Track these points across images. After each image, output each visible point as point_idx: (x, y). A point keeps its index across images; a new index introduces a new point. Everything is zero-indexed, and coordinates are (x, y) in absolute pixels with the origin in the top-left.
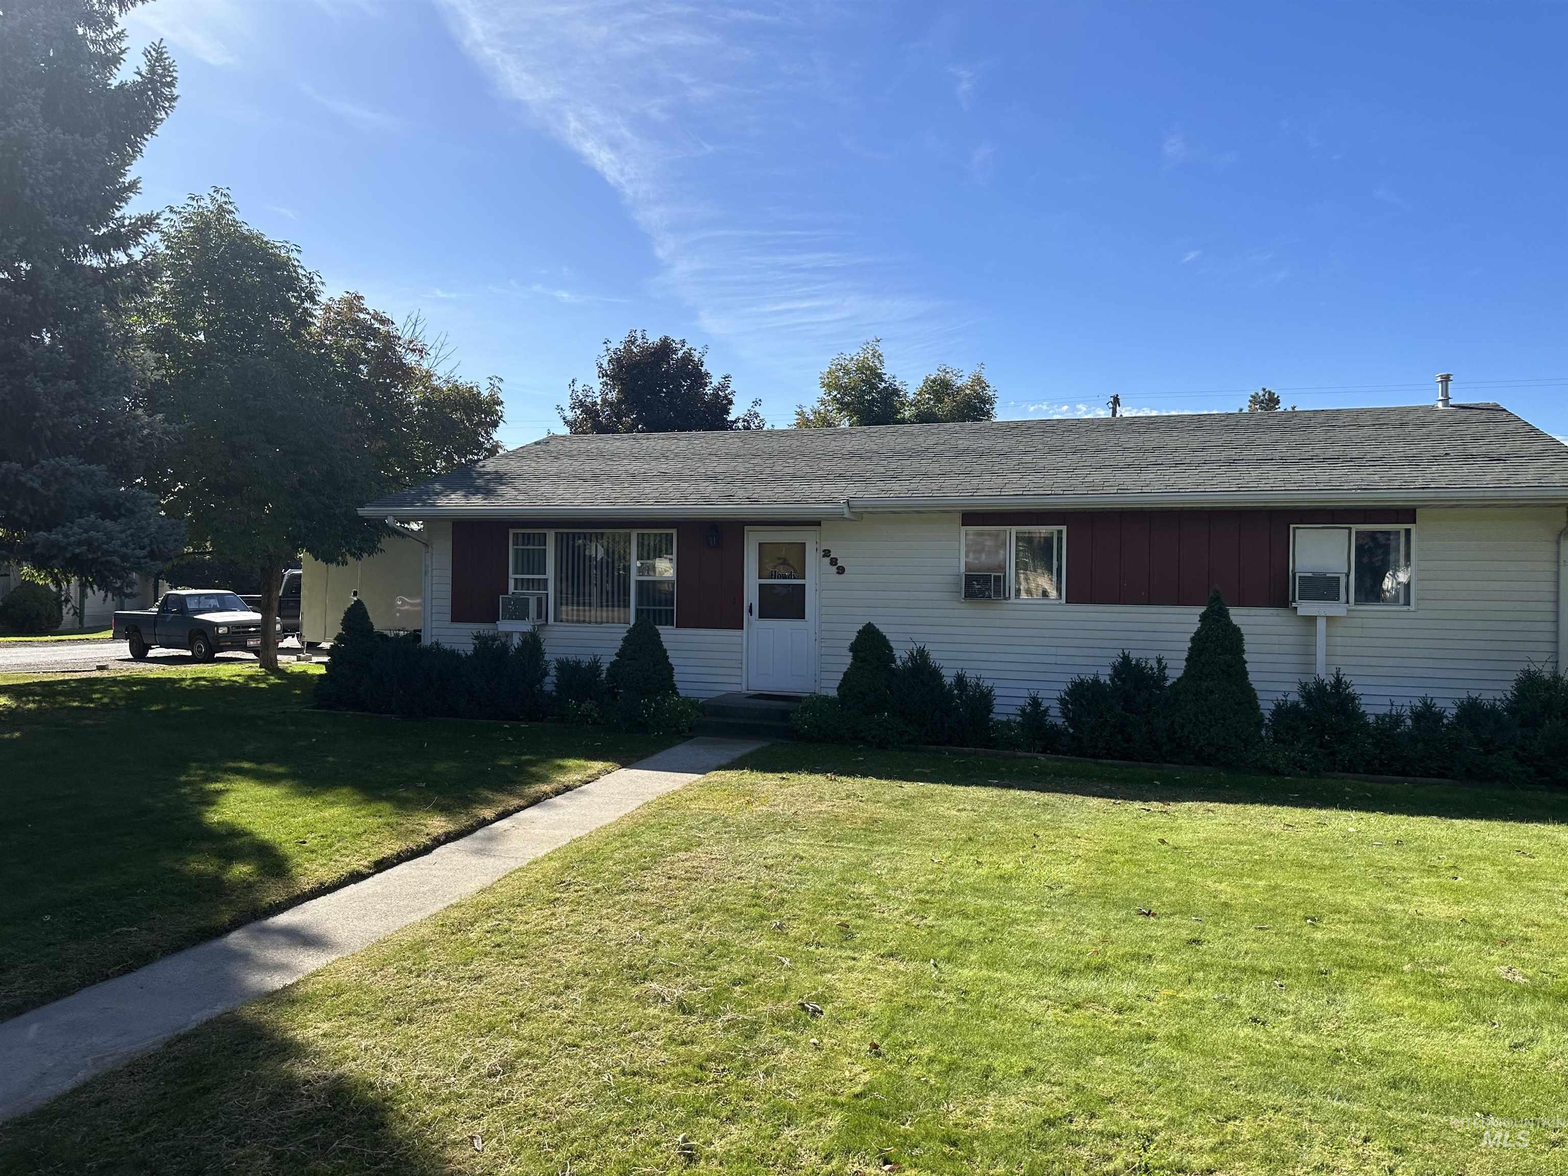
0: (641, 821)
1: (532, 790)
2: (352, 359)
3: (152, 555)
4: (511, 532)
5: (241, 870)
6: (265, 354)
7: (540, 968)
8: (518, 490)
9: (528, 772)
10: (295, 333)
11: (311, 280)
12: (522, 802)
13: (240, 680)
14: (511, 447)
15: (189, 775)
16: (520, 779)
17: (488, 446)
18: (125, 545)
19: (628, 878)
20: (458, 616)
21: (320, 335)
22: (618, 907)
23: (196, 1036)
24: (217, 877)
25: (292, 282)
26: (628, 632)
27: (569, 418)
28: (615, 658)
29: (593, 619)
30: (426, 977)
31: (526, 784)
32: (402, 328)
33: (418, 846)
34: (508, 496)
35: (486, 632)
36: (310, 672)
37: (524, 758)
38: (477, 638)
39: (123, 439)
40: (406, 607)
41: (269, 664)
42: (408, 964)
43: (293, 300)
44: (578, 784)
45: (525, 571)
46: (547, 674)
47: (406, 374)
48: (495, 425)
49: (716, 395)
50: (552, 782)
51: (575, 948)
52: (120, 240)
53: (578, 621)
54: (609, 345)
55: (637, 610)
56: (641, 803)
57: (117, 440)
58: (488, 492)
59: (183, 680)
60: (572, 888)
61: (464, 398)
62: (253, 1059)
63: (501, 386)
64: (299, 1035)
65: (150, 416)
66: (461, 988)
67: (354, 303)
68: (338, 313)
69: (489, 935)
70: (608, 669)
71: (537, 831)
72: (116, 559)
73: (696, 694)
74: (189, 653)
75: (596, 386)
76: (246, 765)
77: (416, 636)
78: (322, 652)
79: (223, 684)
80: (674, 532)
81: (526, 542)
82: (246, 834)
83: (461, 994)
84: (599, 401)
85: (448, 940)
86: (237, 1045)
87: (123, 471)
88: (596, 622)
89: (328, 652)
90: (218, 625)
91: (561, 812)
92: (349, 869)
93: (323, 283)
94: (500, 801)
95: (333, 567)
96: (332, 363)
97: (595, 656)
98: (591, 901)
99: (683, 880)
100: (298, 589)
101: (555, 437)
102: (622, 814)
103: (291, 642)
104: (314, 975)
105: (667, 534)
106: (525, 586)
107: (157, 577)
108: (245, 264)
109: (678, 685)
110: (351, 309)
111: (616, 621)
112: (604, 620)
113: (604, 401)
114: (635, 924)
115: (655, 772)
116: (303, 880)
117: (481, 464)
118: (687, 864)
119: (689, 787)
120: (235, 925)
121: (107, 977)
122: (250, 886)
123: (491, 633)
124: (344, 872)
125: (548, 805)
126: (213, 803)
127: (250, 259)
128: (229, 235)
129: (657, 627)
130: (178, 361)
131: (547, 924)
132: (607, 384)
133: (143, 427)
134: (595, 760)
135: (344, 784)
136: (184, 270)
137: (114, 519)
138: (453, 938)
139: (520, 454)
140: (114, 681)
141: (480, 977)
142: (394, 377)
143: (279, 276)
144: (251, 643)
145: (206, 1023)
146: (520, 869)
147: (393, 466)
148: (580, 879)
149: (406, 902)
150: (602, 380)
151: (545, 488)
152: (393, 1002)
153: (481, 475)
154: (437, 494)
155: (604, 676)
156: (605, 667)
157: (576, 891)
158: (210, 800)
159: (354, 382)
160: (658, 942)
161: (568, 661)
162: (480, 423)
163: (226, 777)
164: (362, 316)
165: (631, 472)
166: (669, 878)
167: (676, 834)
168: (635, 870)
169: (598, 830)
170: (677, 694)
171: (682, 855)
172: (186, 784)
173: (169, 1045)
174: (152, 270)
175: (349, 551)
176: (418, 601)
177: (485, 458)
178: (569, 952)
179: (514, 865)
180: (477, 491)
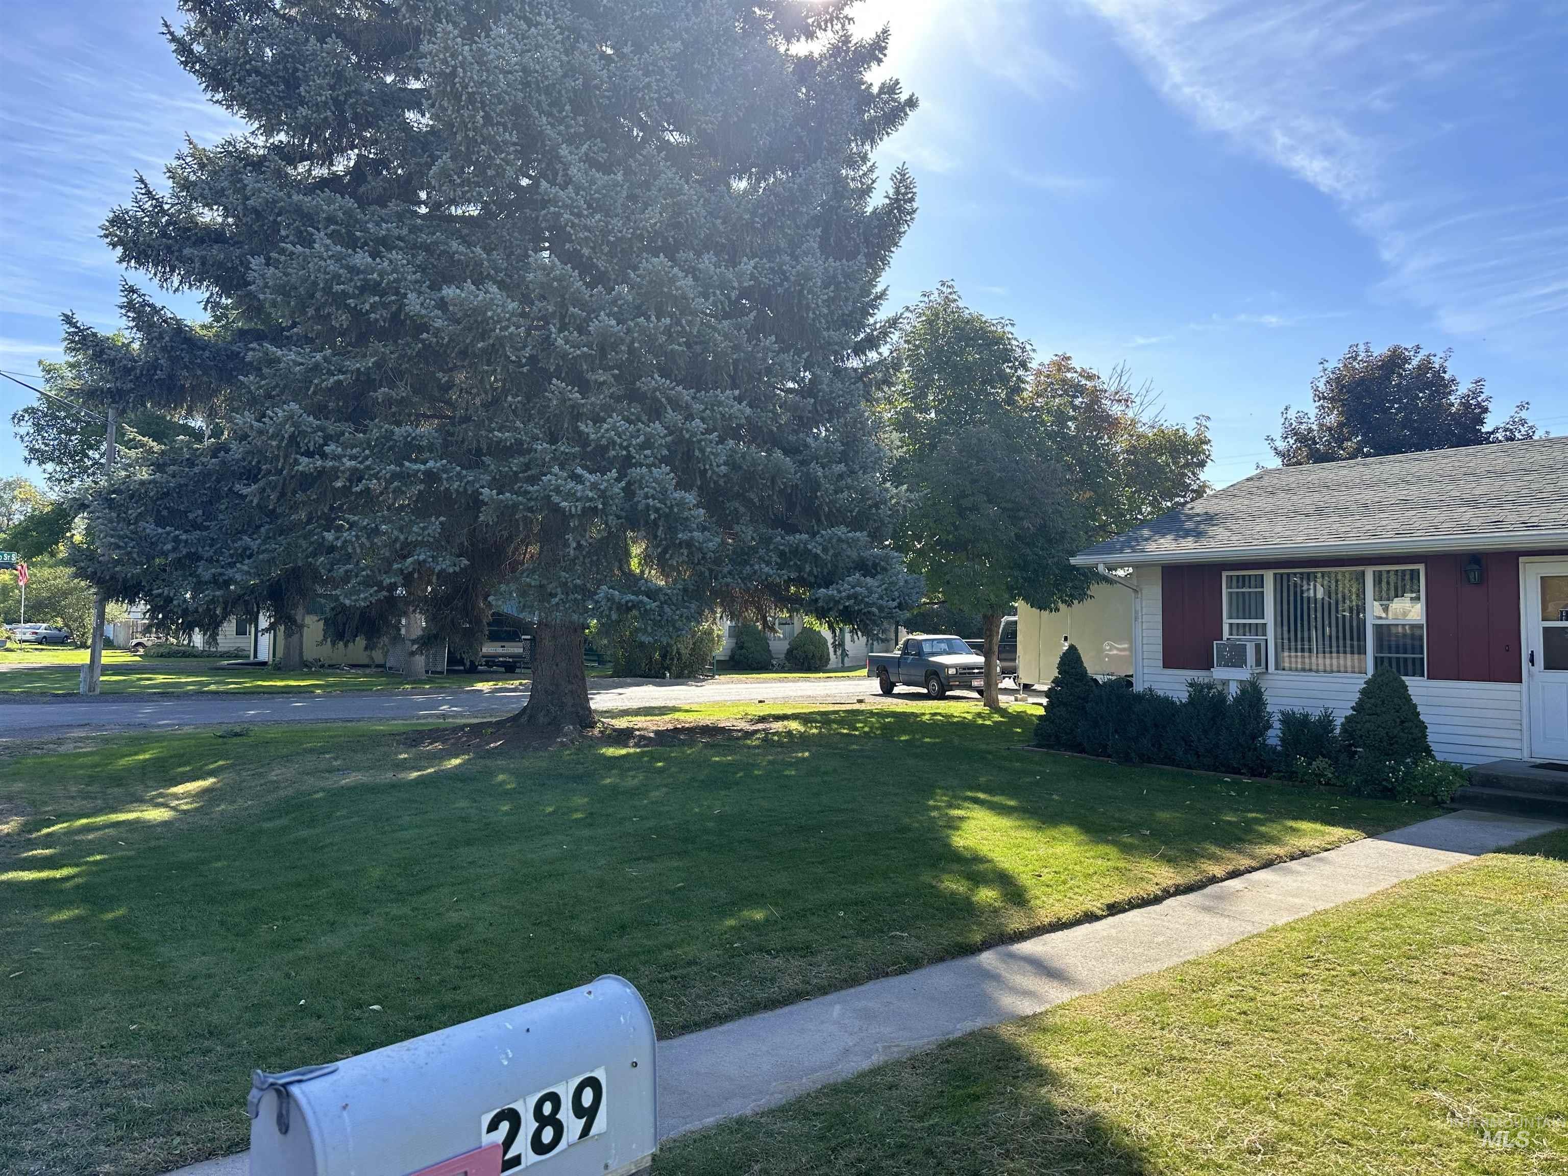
0: (1399, 902)
1: (1263, 851)
2: (1061, 418)
3: (900, 607)
4: (1225, 574)
5: (987, 895)
6: (984, 422)
7: (1294, 1047)
8: (1231, 530)
9: (1257, 831)
10: (1010, 401)
11: (1023, 350)
12: (1254, 864)
13: (969, 717)
14: (1219, 486)
15: (936, 801)
16: (1249, 837)
17: (1195, 487)
18: (881, 598)
19: (1390, 966)
20: (1171, 660)
21: (1032, 398)
22: (1381, 996)
23: (963, 1044)
24: (968, 898)
25: (1006, 355)
26: (1366, 683)
27: (1280, 449)
28: (1351, 712)
29: (1321, 668)
30: (1170, 1032)
31: (1256, 844)
32: (1107, 381)
33: (1149, 895)
34: (1220, 537)
35: (1201, 679)
36: (1029, 712)
37: (1251, 815)
38: (1191, 685)
39: (878, 508)
40: (1115, 652)
41: (993, 704)
42: (1151, 1014)
43: (1008, 370)
44: (1315, 850)
45: (1241, 614)
46: (1270, 727)
47: (1111, 424)
48: (1202, 464)
49: (1466, 405)
50: (1286, 845)
51: (1333, 1032)
52: (872, 343)
53: (1304, 670)
54: (1326, 365)
55: (1376, 658)
56: (1396, 881)
57: (874, 511)
58: (1198, 534)
59: (924, 714)
60: (1322, 965)
61: (1169, 441)
62: (1014, 1078)
63: (1208, 424)
64: (1054, 1064)
65: (897, 487)
66: (1209, 1051)
67: (1062, 363)
68: (1048, 376)
69: (1232, 1000)
70: (1342, 724)
71: (1273, 896)
72: (874, 609)
73: (1460, 759)
74: (925, 691)
75: (1312, 409)
76: (981, 796)
77: (1127, 682)
78: (1038, 693)
79: (955, 720)
80: (1421, 568)
81: (1240, 584)
82: (989, 861)
83: (1210, 1057)
84: (1315, 427)
85: (1190, 997)
86: (999, 1061)
87: (876, 536)
88: (1325, 671)
89: (1048, 694)
90: (948, 667)
91: (1300, 878)
92: (1084, 908)
93: (1034, 350)
94: (1229, 859)
95: (1045, 614)
96: (1043, 423)
97: (1326, 709)
98: (1347, 983)
99: (1463, 978)
100: (1014, 634)
101: (1268, 472)
102: (1373, 890)
103: (1008, 683)
104: (1062, 1007)
105: (1412, 570)
106: (1241, 631)
107: (897, 624)
108: (967, 345)
109: (1433, 747)
110: (1059, 370)
111: (1349, 669)
112: (1335, 668)
113: (1321, 425)
114: (1402, 1021)
115: (1411, 847)
116: (1042, 912)
117: (1189, 506)
118: (1467, 961)
119: (1458, 869)
120: (986, 945)
121: (887, 975)
122: (996, 911)
123: (1206, 681)
124: (1080, 910)
125: (1280, 869)
126: (957, 828)
127: (972, 339)
128: (954, 321)
129: (1404, 678)
130: (914, 438)
131: (1298, 1000)
132: (1323, 407)
133: (892, 497)
134: (1333, 824)
135: (1071, 822)
136: (918, 359)
137: (873, 576)
138: (1194, 996)
139: (1230, 493)
140: (872, 714)
141: (1227, 1043)
142: (1099, 429)
143: (995, 351)
144: (975, 683)
145: (970, 1034)
146: (1259, 935)
147: (1100, 514)
148: (1330, 956)
149: (1141, 950)
150: (1318, 404)
151: (1262, 526)
152: (1139, 1051)
153: (1190, 517)
154: (1147, 540)
155: (1338, 731)
156: (1339, 722)
157: (1329, 970)
158: (953, 824)
159: (1064, 438)
160: (1438, 1046)
161: (1294, 713)
162: (1187, 465)
163: (966, 804)
164: (1069, 375)
165: (1363, 501)
166: (1445, 973)
167: (1447, 923)
168: (1399, 957)
169: (1345, 905)
170: (1433, 757)
171: (1458, 949)
172: (936, 808)
173: (941, 1047)
174: (896, 366)
175: (1061, 598)
176: (1126, 646)
177: (1192, 500)
178: (1326, 1035)
179: (1250, 929)
180: (1187, 534)
